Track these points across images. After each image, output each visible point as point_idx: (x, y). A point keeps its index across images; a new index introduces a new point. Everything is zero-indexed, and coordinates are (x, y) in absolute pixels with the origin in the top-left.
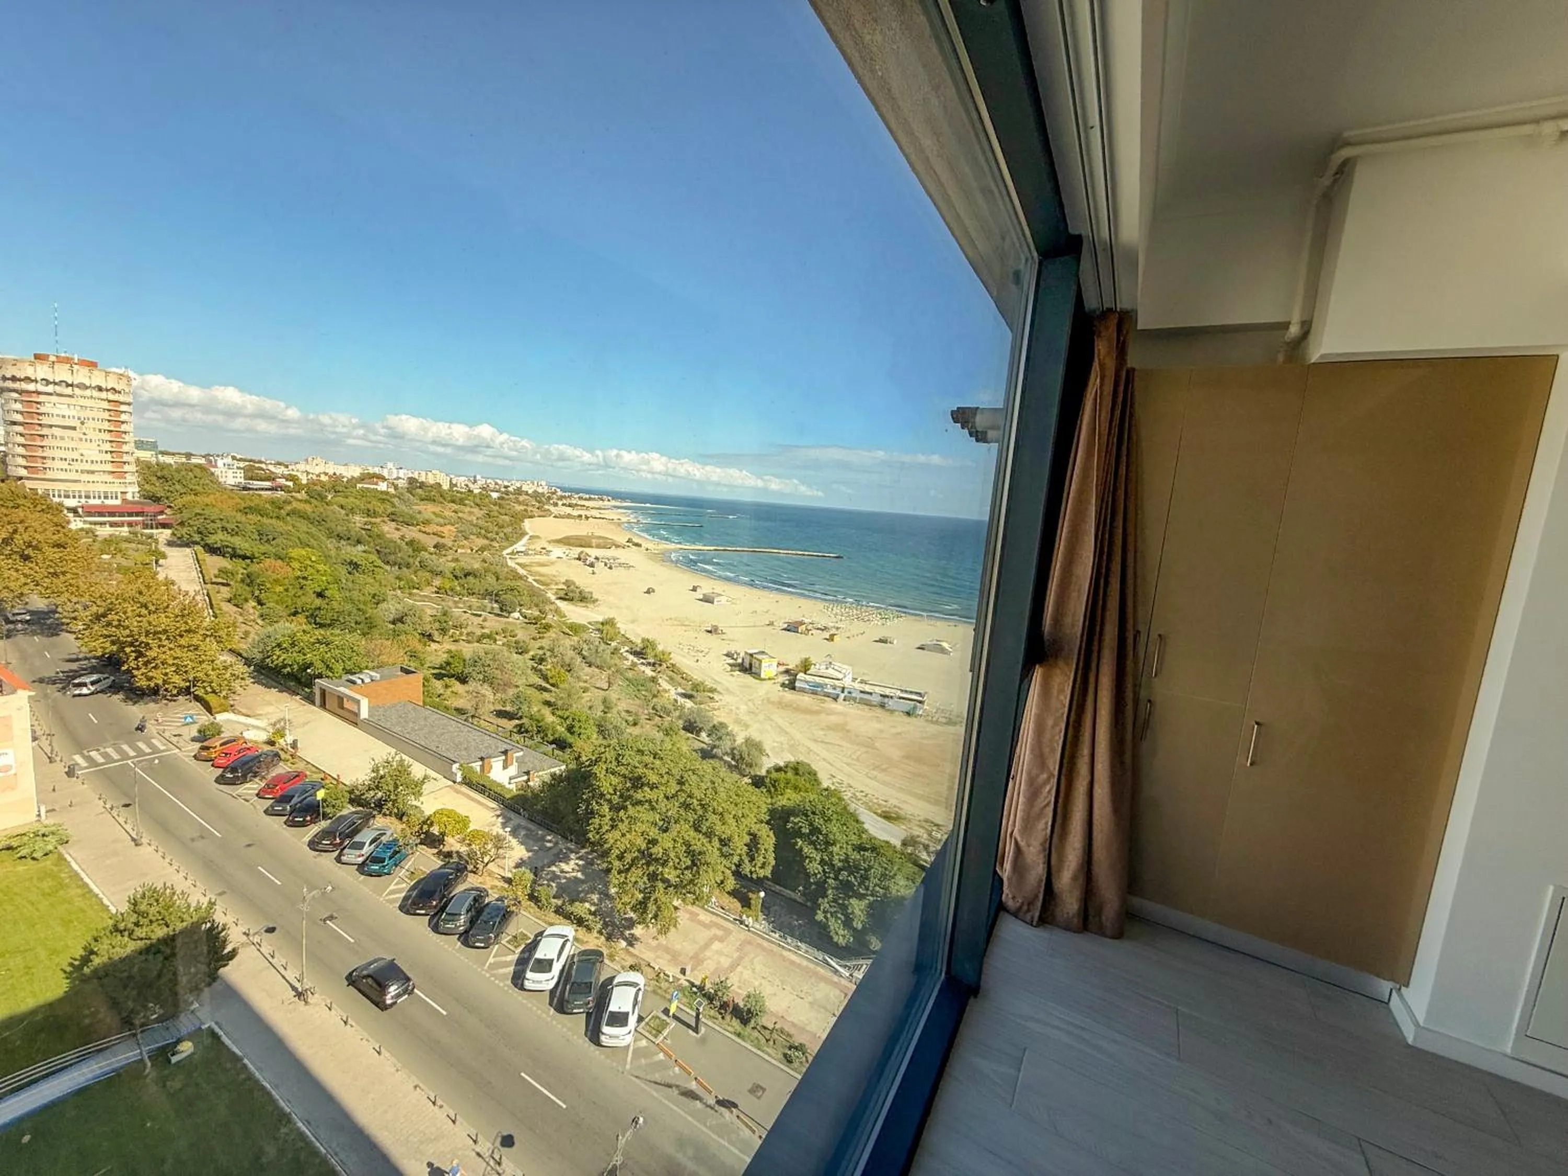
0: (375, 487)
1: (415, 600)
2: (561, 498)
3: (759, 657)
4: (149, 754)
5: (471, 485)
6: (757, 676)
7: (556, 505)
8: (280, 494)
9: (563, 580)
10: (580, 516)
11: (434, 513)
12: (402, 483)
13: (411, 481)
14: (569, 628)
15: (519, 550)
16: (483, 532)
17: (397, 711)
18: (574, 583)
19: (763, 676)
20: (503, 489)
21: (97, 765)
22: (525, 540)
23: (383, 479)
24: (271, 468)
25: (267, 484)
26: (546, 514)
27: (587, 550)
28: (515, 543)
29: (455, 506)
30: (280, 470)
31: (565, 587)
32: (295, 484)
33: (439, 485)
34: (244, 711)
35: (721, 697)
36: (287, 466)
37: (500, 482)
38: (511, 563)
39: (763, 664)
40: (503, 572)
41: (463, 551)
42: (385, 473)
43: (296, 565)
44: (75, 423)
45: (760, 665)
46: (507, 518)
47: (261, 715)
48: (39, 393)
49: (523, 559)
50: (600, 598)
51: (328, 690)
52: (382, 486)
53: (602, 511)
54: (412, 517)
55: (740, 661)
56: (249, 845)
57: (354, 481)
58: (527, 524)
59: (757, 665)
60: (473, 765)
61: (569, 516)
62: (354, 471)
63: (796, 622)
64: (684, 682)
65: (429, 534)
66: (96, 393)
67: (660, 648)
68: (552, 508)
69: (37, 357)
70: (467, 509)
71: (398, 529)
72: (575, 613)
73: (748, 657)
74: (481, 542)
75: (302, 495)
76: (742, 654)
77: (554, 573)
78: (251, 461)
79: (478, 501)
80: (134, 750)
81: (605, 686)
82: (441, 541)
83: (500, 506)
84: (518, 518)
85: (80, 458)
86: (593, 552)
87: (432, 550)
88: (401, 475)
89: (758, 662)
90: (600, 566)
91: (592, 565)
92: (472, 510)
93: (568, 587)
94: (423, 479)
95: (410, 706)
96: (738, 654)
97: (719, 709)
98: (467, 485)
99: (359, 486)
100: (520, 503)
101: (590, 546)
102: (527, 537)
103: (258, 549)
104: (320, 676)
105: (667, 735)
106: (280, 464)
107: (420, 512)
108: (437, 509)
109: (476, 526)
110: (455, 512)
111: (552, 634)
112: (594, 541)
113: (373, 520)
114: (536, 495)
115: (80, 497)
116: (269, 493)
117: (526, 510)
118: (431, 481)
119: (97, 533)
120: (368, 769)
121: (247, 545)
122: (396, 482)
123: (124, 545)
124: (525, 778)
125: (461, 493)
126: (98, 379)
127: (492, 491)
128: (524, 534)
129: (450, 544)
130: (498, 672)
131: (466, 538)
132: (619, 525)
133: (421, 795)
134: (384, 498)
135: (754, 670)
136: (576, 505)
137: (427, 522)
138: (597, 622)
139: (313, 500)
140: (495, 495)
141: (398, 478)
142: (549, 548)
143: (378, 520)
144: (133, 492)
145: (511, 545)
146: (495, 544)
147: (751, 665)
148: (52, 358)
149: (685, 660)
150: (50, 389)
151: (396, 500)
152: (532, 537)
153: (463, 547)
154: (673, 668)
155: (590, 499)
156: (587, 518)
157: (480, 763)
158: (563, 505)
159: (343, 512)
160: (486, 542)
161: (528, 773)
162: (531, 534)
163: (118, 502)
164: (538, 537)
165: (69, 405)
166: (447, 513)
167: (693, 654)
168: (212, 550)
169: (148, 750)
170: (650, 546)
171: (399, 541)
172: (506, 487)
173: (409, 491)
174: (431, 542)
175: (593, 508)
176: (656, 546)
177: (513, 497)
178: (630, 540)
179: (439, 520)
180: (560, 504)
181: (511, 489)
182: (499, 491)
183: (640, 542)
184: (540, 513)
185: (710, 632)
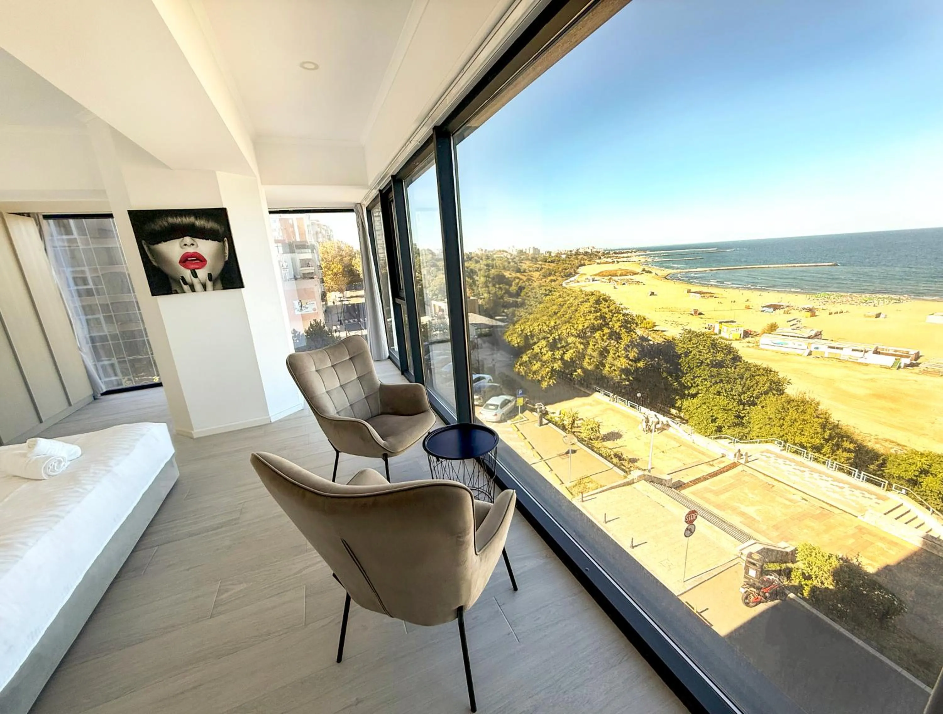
3: (728, 324)
7: (599, 258)
10: (614, 262)
15: (573, 280)
22: (578, 276)
26: (593, 263)
27: (614, 277)
28: (571, 278)
29: (540, 263)
49: (574, 285)
53: (629, 258)
58: (580, 269)
68: (597, 260)
74: (552, 278)
84: (575, 267)
86: (617, 278)
100: (577, 259)
110: (541, 265)
117: (581, 263)
128: (578, 273)
132: (639, 264)
137: (525, 270)
140: (564, 256)
145: (568, 279)
146: (559, 278)
147: (720, 330)
153: (541, 280)
156: (618, 262)
162: (582, 273)
164: (585, 274)
170: (658, 272)
174: (525, 278)
175: (623, 257)
176: (663, 272)
177: (574, 256)
178: (644, 270)
179: (531, 269)
180: (602, 257)
181: (573, 252)
182: (567, 254)
183: (650, 270)
184: (589, 263)
185: (692, 314)
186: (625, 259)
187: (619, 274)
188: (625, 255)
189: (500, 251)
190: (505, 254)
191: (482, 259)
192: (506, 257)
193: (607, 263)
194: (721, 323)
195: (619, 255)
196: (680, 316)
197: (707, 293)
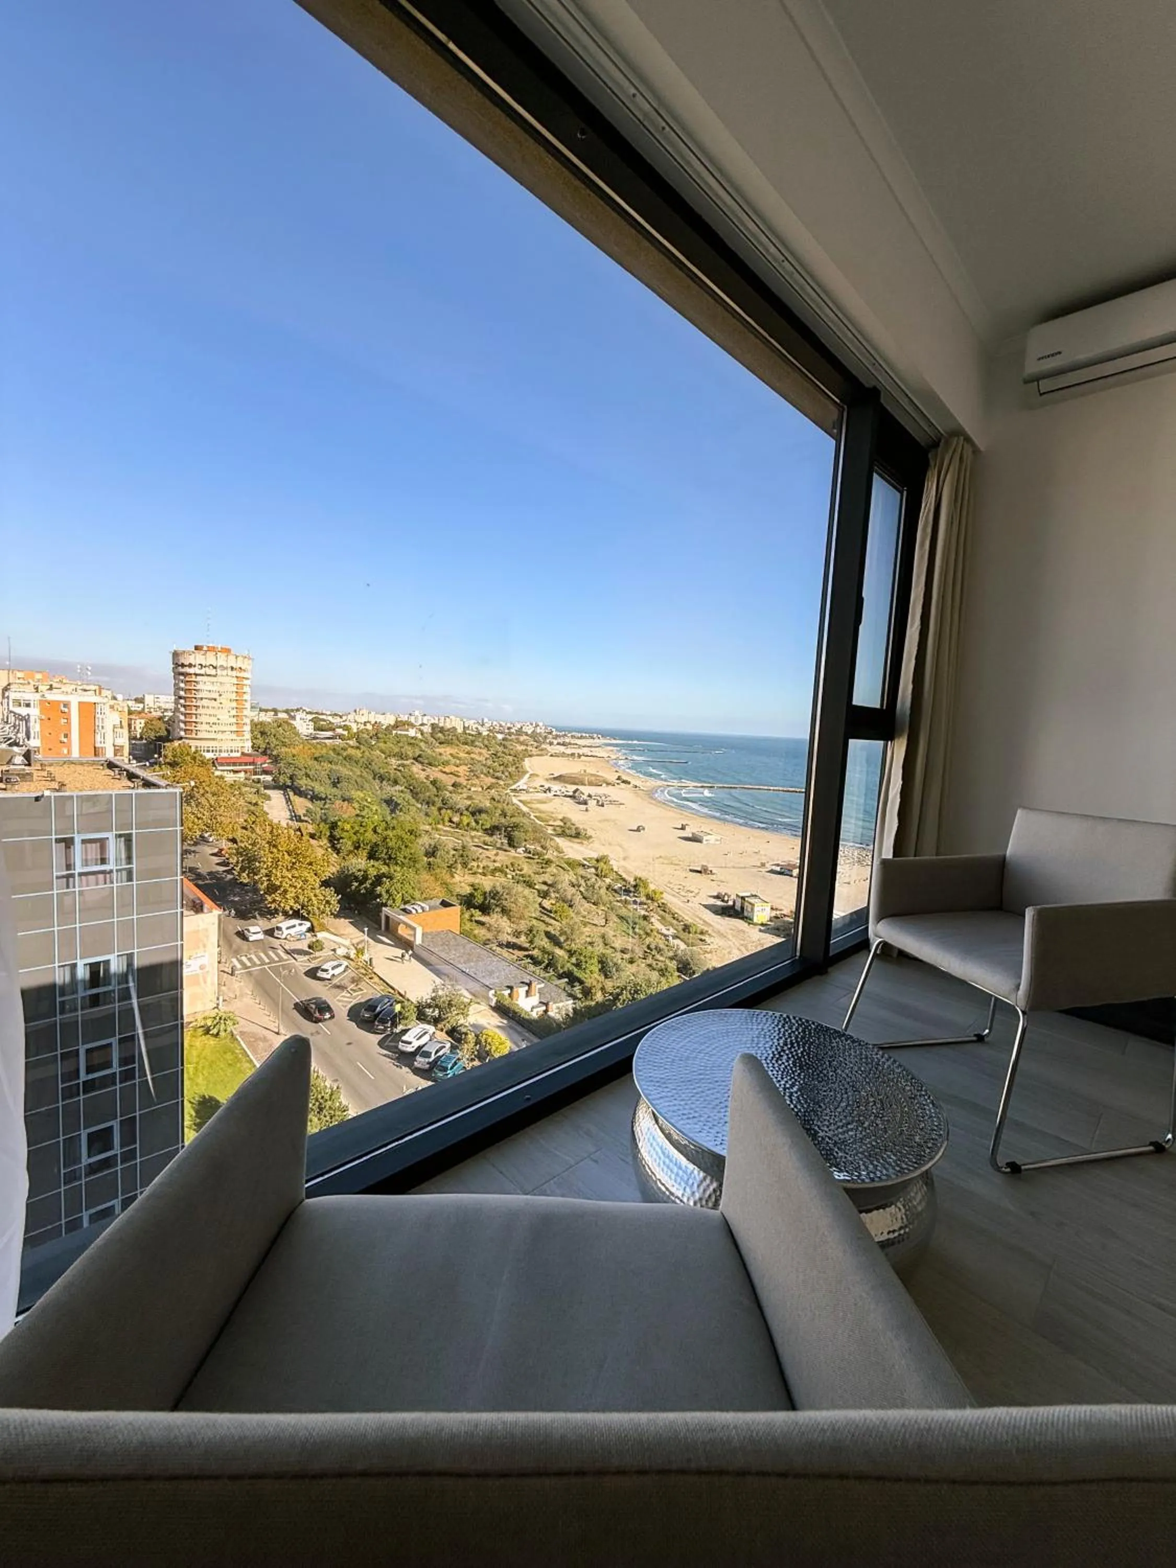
0: (406, 733)
1: (440, 835)
2: (556, 737)
3: (752, 900)
4: (278, 962)
5: (480, 728)
6: (748, 920)
7: (551, 744)
8: (338, 741)
9: (560, 817)
10: (573, 755)
11: (451, 755)
12: (427, 729)
13: (433, 726)
14: (567, 863)
15: (521, 788)
16: (491, 771)
17: (442, 939)
18: (570, 820)
19: (755, 920)
20: (507, 731)
21: (247, 968)
23: (412, 726)
24: (330, 718)
25: (329, 734)
26: (542, 753)
27: (581, 788)
28: (518, 781)
29: (468, 748)
30: (336, 721)
31: (562, 824)
32: (349, 733)
33: (454, 729)
34: (333, 930)
35: (712, 940)
36: (341, 717)
37: (503, 724)
38: (515, 800)
39: (756, 909)
40: (509, 810)
41: (475, 789)
42: (412, 720)
43: (356, 805)
44: (216, 696)
45: (752, 910)
46: (511, 758)
47: (343, 935)
48: (196, 675)
49: (524, 797)
50: (593, 835)
51: (391, 917)
52: (412, 733)
53: (592, 749)
54: (435, 759)
55: (731, 903)
56: (349, 1044)
57: (390, 728)
59: (749, 910)
60: (503, 992)
61: (563, 755)
62: (389, 720)
63: (789, 865)
64: (675, 922)
65: (448, 774)
66: (230, 672)
67: (652, 887)
69: (197, 648)
70: (477, 750)
71: (424, 770)
72: (573, 850)
73: (740, 900)
74: (489, 780)
75: (352, 742)
76: (733, 897)
77: (552, 810)
78: (317, 713)
79: (486, 742)
80: (268, 958)
81: (603, 922)
82: (458, 780)
83: (505, 747)
84: (518, 758)
85: (217, 722)
86: (586, 790)
87: (451, 788)
88: (425, 722)
89: (750, 906)
90: (592, 803)
91: (585, 803)
92: (481, 751)
93: (565, 824)
94: (441, 725)
95: (450, 935)
96: (729, 896)
97: (711, 952)
98: (477, 728)
99: (394, 732)
100: (522, 743)
101: (583, 784)
102: (527, 776)
103: (330, 791)
104: (386, 905)
105: (663, 975)
106: (336, 715)
107: (440, 754)
108: (454, 751)
109: (485, 765)
110: (468, 753)
111: (552, 869)
112: (586, 778)
113: (405, 762)
114: (534, 736)
115: (216, 751)
116: (331, 741)
117: (526, 750)
118: (448, 726)
119: (226, 779)
120: (430, 990)
121: (322, 789)
122: (422, 728)
123: (244, 789)
124: (544, 1008)
125: (472, 735)
126: (232, 662)
127: (498, 732)
128: (525, 772)
129: (465, 783)
130: (513, 905)
131: (478, 777)
133: (467, 1015)
134: (412, 742)
135: (746, 914)
136: (570, 744)
138: (591, 859)
139: (362, 746)
140: (500, 736)
141: (422, 725)
142: (547, 785)
143: (408, 762)
144: (248, 746)
145: (515, 783)
146: (502, 783)
147: (742, 908)
148: (205, 648)
149: (674, 900)
150: (202, 671)
151: (422, 744)
152: (531, 776)
153: (474, 785)
154: (663, 907)
155: (581, 738)
156: (579, 756)
157: (509, 991)
158: (558, 744)
159: (383, 756)
160: (494, 781)
161: (546, 1004)
162: (531, 772)
163: (238, 755)
164: (537, 775)
165: (213, 683)
166: (462, 755)
167: (683, 893)
168: (299, 793)
169: (276, 959)
170: (638, 783)
171: (425, 781)
172: (509, 728)
173: (432, 735)
174: (450, 781)
175: (585, 746)
176: (644, 783)
177: (515, 738)
178: (619, 778)
179: (455, 761)
180: (555, 743)
181: (514, 730)
182: (503, 732)
183: (629, 779)
184: (538, 752)
185: (700, 872)
186: (587, 751)
187: (587, 783)
188: (588, 742)
195: (579, 742)
196: (686, 875)
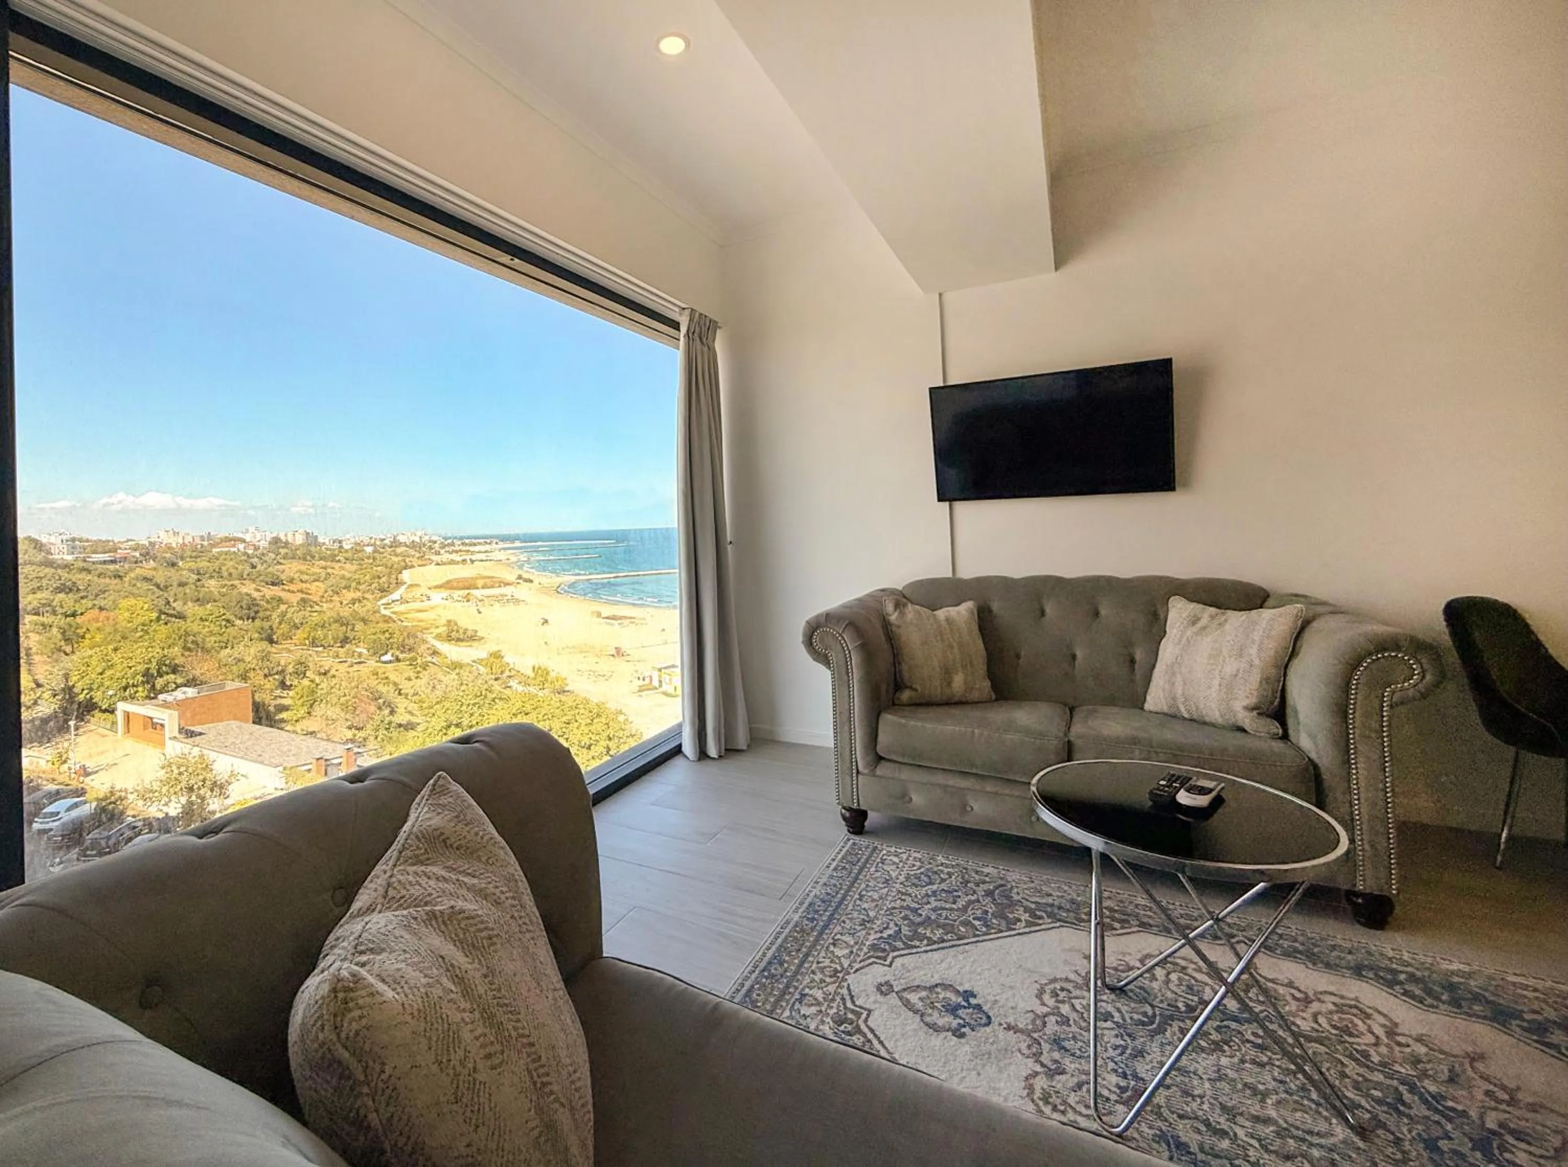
0: (233, 549)
3: (670, 671)
5: (341, 542)
7: (438, 553)
9: (445, 623)
10: (464, 561)
11: (300, 571)
12: (263, 544)
14: (448, 666)
15: (395, 599)
16: (355, 585)
18: (457, 624)
20: (378, 543)
22: (402, 589)
23: (243, 541)
26: (427, 563)
27: (473, 592)
28: (391, 593)
29: (323, 563)
31: (447, 629)
37: (374, 537)
38: (386, 613)
41: (331, 605)
42: (245, 536)
46: (382, 571)
49: (400, 608)
50: (486, 635)
51: (131, 711)
53: (489, 554)
54: (276, 578)
55: (647, 680)
58: (406, 576)
60: (301, 768)
65: (293, 592)
67: (554, 674)
68: (434, 558)
70: (337, 565)
71: (259, 590)
72: (458, 653)
73: (657, 673)
77: (434, 618)
79: (350, 556)
83: (375, 559)
84: (395, 570)
86: (479, 593)
88: (263, 536)
90: (486, 605)
91: (477, 604)
92: (343, 565)
93: (450, 628)
94: (288, 540)
98: (337, 542)
99: (215, 550)
100: (396, 555)
101: (477, 588)
102: (405, 587)
107: (284, 572)
108: (304, 567)
110: (325, 568)
112: (480, 583)
113: (230, 582)
114: (415, 546)
117: (404, 562)
118: (297, 540)
122: (256, 543)
125: (331, 550)
127: (366, 545)
128: (401, 584)
129: (315, 599)
131: (336, 593)
132: (508, 565)
136: (460, 551)
137: (292, 581)
138: (481, 659)
140: (369, 549)
141: (260, 540)
142: (429, 593)
143: (233, 582)
145: (387, 596)
146: (368, 596)
147: (660, 681)
149: (585, 686)
151: (256, 561)
152: (411, 586)
153: (330, 601)
155: (474, 544)
156: (472, 561)
157: (311, 766)
158: (446, 552)
159: (195, 577)
160: (358, 594)
162: (409, 582)
164: (417, 585)
166: (315, 570)
167: (593, 679)
170: (544, 580)
171: (261, 601)
172: (381, 541)
173: (272, 551)
174: (295, 599)
175: (479, 552)
176: (549, 580)
177: (389, 550)
178: (520, 577)
179: (305, 577)
180: (442, 551)
181: (387, 542)
182: (374, 545)
183: (531, 578)
184: (420, 563)
185: (613, 656)
186: (482, 556)
187: (480, 586)
188: (483, 548)
189: (228, 539)
190: (241, 546)
191: (182, 558)
192: (245, 554)
193: (452, 562)
194: (660, 670)
195: (472, 549)
196: (598, 660)
197: (625, 617)
